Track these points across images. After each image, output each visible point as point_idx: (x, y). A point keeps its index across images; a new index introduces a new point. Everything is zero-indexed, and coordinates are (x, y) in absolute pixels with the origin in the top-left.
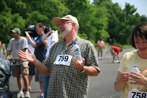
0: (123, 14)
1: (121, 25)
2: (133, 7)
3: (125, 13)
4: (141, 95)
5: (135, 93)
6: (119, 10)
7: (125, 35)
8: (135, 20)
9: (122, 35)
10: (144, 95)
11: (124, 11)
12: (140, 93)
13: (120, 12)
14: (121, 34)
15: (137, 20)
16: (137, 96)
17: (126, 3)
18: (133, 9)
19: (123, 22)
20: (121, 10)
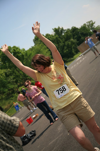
0: (57, 38)
1: (60, 46)
2: (59, 28)
3: (57, 36)
4: (62, 89)
5: (58, 90)
6: (52, 37)
7: (69, 50)
8: (67, 35)
9: (67, 51)
10: (63, 88)
11: (55, 35)
12: (61, 88)
13: (53, 38)
14: (65, 51)
15: (69, 35)
16: (60, 91)
17: (53, 29)
18: (60, 29)
19: (61, 43)
20: (53, 36)
